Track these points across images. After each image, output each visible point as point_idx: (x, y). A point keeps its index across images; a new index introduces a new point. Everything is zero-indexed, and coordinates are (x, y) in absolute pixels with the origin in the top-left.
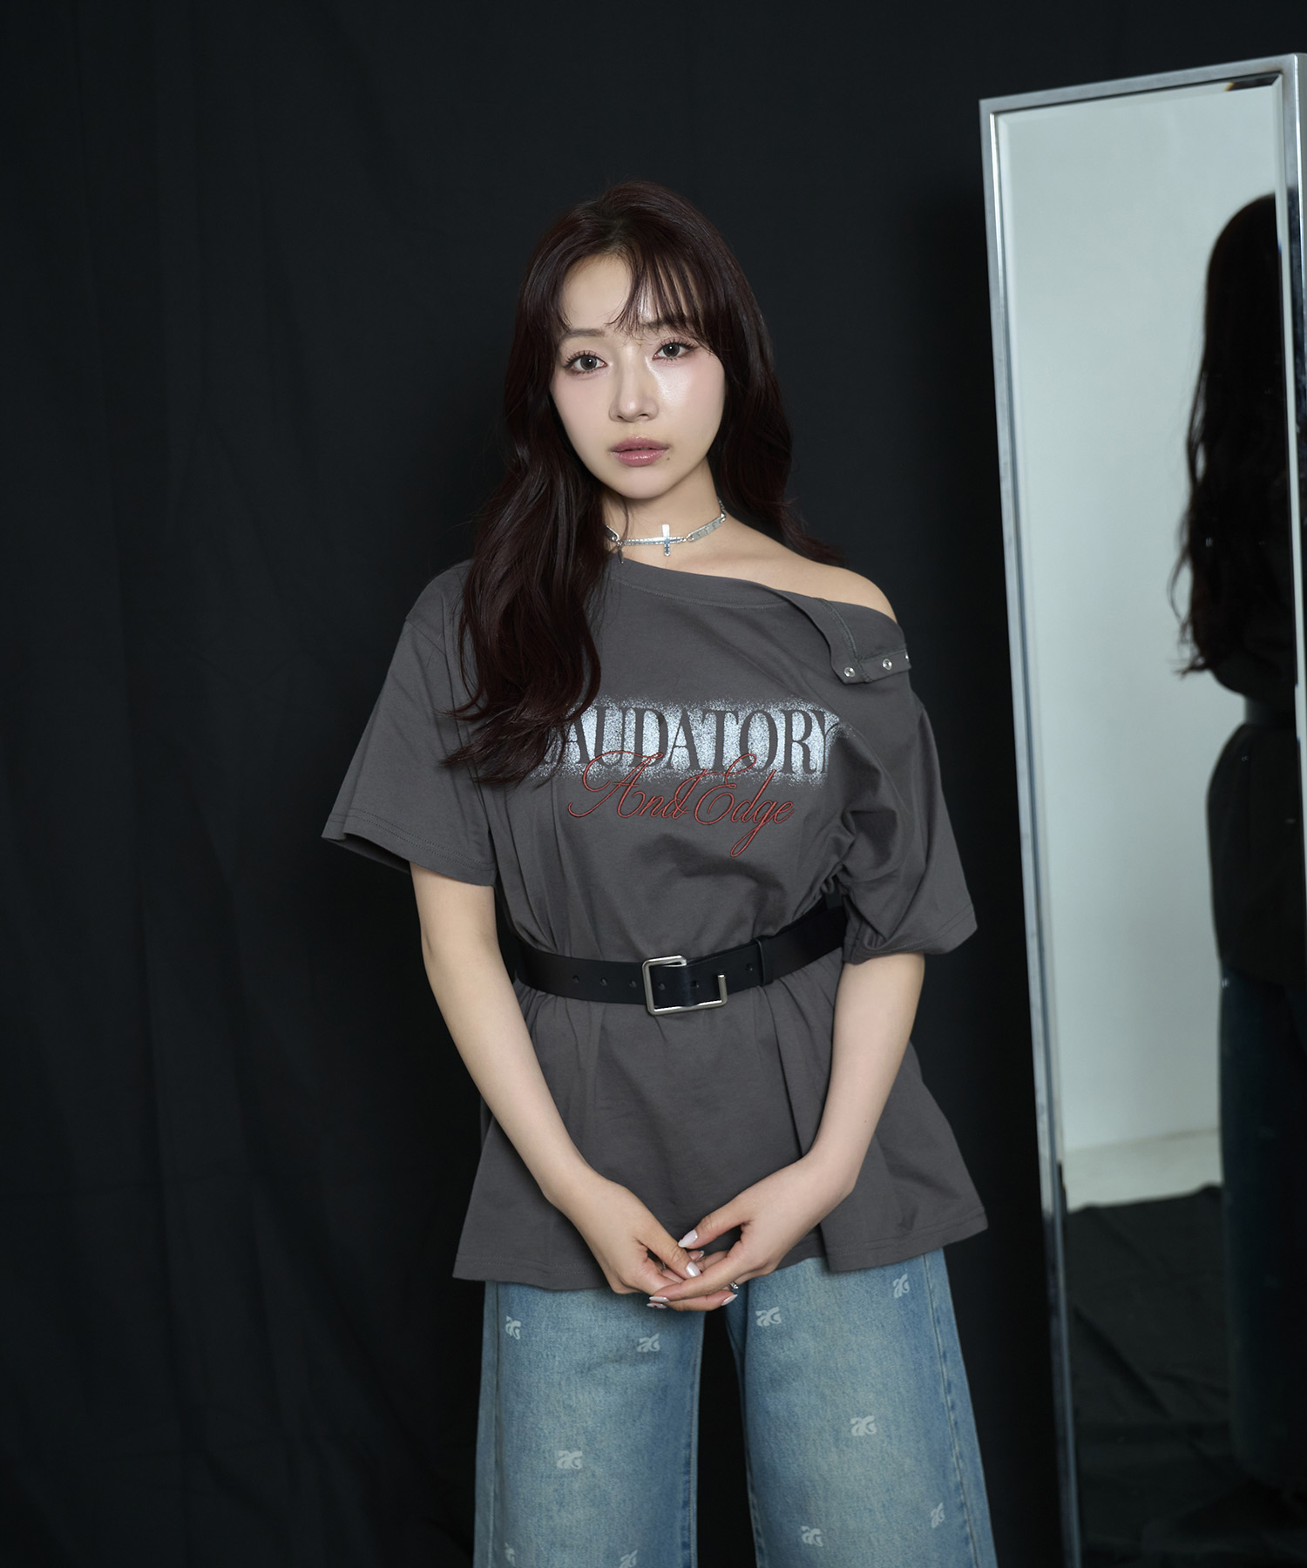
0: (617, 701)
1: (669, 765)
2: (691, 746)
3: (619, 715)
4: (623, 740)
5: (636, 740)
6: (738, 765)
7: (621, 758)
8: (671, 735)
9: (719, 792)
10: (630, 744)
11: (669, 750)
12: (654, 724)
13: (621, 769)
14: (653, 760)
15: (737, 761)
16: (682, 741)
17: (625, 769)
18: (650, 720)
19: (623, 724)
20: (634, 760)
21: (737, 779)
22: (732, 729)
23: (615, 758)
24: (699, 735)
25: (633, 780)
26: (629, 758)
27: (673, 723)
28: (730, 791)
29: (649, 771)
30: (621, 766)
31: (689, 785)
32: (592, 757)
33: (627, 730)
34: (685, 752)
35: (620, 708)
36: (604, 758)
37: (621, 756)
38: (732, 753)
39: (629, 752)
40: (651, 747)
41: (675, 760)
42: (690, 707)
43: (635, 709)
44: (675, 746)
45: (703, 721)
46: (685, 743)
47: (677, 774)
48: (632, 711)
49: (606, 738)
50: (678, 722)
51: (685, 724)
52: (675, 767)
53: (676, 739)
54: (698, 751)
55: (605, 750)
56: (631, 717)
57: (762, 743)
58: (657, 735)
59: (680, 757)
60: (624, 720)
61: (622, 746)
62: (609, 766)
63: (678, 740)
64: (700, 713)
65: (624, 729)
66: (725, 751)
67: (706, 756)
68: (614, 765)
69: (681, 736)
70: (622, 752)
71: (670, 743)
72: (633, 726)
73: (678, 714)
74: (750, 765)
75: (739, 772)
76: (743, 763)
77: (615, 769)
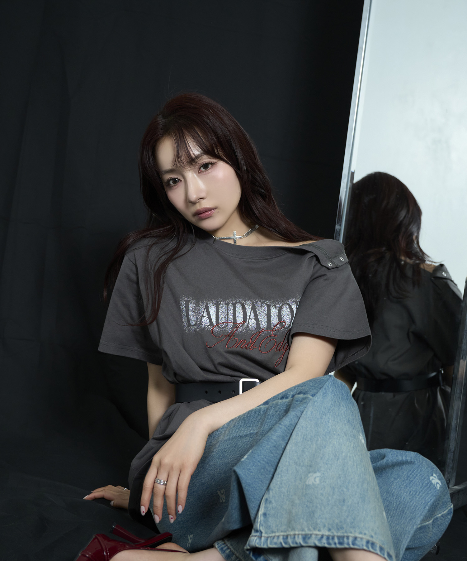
0: (224, 300)
1: (248, 326)
2: (257, 319)
3: (225, 307)
4: (228, 317)
5: (233, 317)
6: (278, 326)
7: (227, 325)
8: (248, 314)
9: (270, 338)
10: (231, 319)
11: (248, 320)
12: (240, 309)
13: (227, 329)
14: (241, 325)
15: (277, 324)
16: (252, 316)
17: (229, 330)
18: (239, 307)
19: (228, 310)
20: (233, 326)
21: (277, 332)
22: (274, 311)
23: (224, 325)
24: (260, 313)
25: (233, 334)
26: (231, 325)
27: (249, 309)
28: (274, 338)
29: (240, 329)
30: (228, 328)
31: (256, 336)
32: (215, 324)
33: (229, 313)
34: (254, 321)
35: (226, 304)
36: (220, 325)
37: (227, 324)
38: (275, 321)
39: (231, 323)
40: (240, 320)
41: (250, 324)
42: (255, 301)
43: (232, 304)
44: (249, 319)
45: (261, 307)
46: (254, 317)
47: (251, 331)
48: (231, 305)
49: (220, 317)
50: (251, 308)
51: (254, 309)
52: (250, 328)
53: (250, 315)
54: (260, 320)
55: (220, 322)
56: (231, 307)
57: (288, 316)
58: (242, 313)
59: (252, 323)
60: (228, 309)
61: (228, 320)
62: (222, 328)
63: (251, 316)
64: (260, 303)
65: (228, 313)
66: (272, 320)
67: (263, 323)
68: (224, 328)
69: (252, 314)
70: (227, 323)
71: (248, 317)
72: (232, 311)
73: (251, 304)
74: (283, 327)
75: (278, 330)
76: (280, 325)
77: (225, 330)
